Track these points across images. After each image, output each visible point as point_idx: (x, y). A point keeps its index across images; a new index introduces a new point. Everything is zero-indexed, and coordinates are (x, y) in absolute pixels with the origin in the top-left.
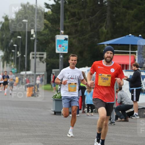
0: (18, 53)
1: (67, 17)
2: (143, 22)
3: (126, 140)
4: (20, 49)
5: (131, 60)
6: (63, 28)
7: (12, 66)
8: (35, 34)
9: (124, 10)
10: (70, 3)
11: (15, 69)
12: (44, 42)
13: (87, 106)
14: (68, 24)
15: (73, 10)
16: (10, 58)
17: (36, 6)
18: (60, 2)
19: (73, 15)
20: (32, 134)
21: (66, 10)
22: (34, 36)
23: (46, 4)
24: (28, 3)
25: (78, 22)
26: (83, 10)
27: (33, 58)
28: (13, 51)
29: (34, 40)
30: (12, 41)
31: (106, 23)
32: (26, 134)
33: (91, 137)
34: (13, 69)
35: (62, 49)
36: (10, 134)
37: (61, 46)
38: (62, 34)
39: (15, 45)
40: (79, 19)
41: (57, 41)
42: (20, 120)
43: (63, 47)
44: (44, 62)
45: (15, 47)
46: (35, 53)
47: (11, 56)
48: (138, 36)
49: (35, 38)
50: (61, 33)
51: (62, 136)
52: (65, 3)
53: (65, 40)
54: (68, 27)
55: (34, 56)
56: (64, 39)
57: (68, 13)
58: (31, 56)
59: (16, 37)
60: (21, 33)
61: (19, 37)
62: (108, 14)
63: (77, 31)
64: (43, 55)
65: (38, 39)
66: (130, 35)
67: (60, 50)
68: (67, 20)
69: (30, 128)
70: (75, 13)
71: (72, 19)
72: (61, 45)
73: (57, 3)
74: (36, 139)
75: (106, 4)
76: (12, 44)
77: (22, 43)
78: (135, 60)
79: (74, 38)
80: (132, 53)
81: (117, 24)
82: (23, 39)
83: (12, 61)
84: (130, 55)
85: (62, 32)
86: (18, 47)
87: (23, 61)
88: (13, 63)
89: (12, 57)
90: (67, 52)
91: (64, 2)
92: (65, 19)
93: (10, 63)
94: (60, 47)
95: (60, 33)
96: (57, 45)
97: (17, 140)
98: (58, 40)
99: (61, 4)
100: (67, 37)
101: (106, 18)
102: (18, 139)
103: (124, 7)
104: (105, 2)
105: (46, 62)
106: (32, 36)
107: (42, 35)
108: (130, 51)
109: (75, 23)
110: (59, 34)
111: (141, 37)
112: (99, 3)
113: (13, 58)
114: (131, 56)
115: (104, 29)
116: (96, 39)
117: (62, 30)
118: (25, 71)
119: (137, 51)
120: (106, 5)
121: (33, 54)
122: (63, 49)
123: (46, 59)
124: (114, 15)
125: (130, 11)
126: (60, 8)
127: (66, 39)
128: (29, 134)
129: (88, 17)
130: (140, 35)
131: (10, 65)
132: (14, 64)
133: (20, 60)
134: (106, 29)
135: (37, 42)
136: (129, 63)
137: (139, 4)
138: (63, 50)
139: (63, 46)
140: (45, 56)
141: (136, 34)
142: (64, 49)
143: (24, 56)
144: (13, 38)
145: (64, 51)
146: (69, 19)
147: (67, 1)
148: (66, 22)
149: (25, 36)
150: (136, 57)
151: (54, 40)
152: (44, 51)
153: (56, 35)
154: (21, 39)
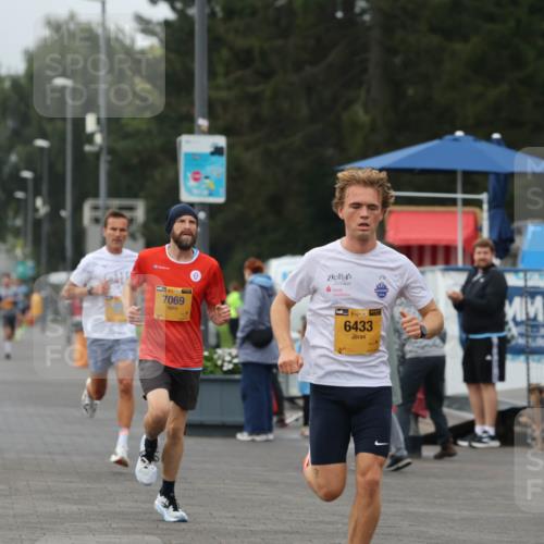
0: (39, 202)
1: (220, 69)
2: (505, 87)
3: (452, 528)
4: (45, 188)
5: (465, 228)
6: (206, 110)
7: (19, 252)
8: (101, 131)
9: (435, 40)
10: (230, 13)
11: (30, 263)
12: (135, 161)
13: (301, 402)
14: (223, 94)
15: (241, 43)
16: (9, 223)
17: (103, 24)
18: (193, 11)
19: (244, 59)
20: (96, 508)
21: (215, 42)
22: (98, 139)
23: (140, 19)
24: (72, 17)
25: (260, 88)
26: (279, 43)
27: (96, 221)
28: (20, 195)
29: (97, 155)
30: (13, 158)
31: (368, 91)
32: (75, 508)
33: (321, 518)
34: (23, 262)
35: (204, 186)
36: (15, 506)
37: (197, 176)
38: (203, 133)
39: (27, 174)
40: (266, 75)
41: (186, 159)
42: (49, 453)
43: (207, 181)
44: (138, 235)
45: (25, 180)
46: (101, 202)
47: (11, 213)
48: (488, 139)
49: (101, 148)
50: (199, 126)
51: (211, 514)
52: (213, 14)
53: (213, 154)
54: (225, 104)
55: (99, 214)
56: (212, 149)
57: (225, 53)
58: (87, 213)
59: (30, 141)
60: (49, 128)
61: (41, 143)
62: (374, 55)
63: (257, 121)
64: (131, 209)
65: (111, 151)
66: (459, 133)
67: (195, 191)
68: (221, 81)
69: (88, 485)
70: (249, 52)
71: (239, 73)
72: (197, 173)
73: (181, 14)
74: (113, 526)
75: (367, 18)
76: (17, 170)
77: (51, 166)
78: (478, 229)
79: (248, 147)
80: (466, 202)
81: (411, 92)
82: (57, 151)
83: (17, 233)
84: (460, 208)
85: (203, 123)
86: (37, 180)
87: (58, 234)
88: (20, 242)
89: (15, 217)
90: (221, 199)
91: (207, 10)
92: (212, 74)
93: (10, 239)
94: (196, 179)
95: (196, 129)
96: (185, 172)
97: (42, 529)
98: (186, 154)
99: (197, 19)
100: (221, 141)
101: (365, 70)
102: (44, 526)
103: (433, 30)
104: (364, 12)
105: (144, 235)
106: (90, 139)
107: (127, 136)
108: (459, 196)
109: (252, 89)
110: (191, 131)
111: (498, 142)
112: (339, 15)
113: (19, 222)
114: (464, 213)
115: (360, 114)
116: (330, 152)
117: (204, 117)
118: (65, 270)
119: (484, 197)
120: (364, 22)
121: (96, 208)
122: (208, 189)
123: (145, 225)
124: (398, 60)
125: (458, 46)
126: (191, 34)
127: (217, 151)
128: (86, 507)
129: (298, 67)
130: (496, 136)
131: (8, 246)
132: (25, 245)
133: (46, 228)
134: (366, 111)
135: (110, 162)
136: (455, 241)
137: (491, 18)
138: (206, 192)
139: (207, 178)
140: (140, 213)
141: (480, 131)
142: (213, 187)
143: (63, 214)
144: (20, 148)
145: (211, 194)
146: (227, 74)
147: (218, 9)
148: (217, 88)
149: (63, 140)
150: (482, 219)
151: (172, 153)
152: (135, 196)
153: (180, 135)
154: (49, 150)
